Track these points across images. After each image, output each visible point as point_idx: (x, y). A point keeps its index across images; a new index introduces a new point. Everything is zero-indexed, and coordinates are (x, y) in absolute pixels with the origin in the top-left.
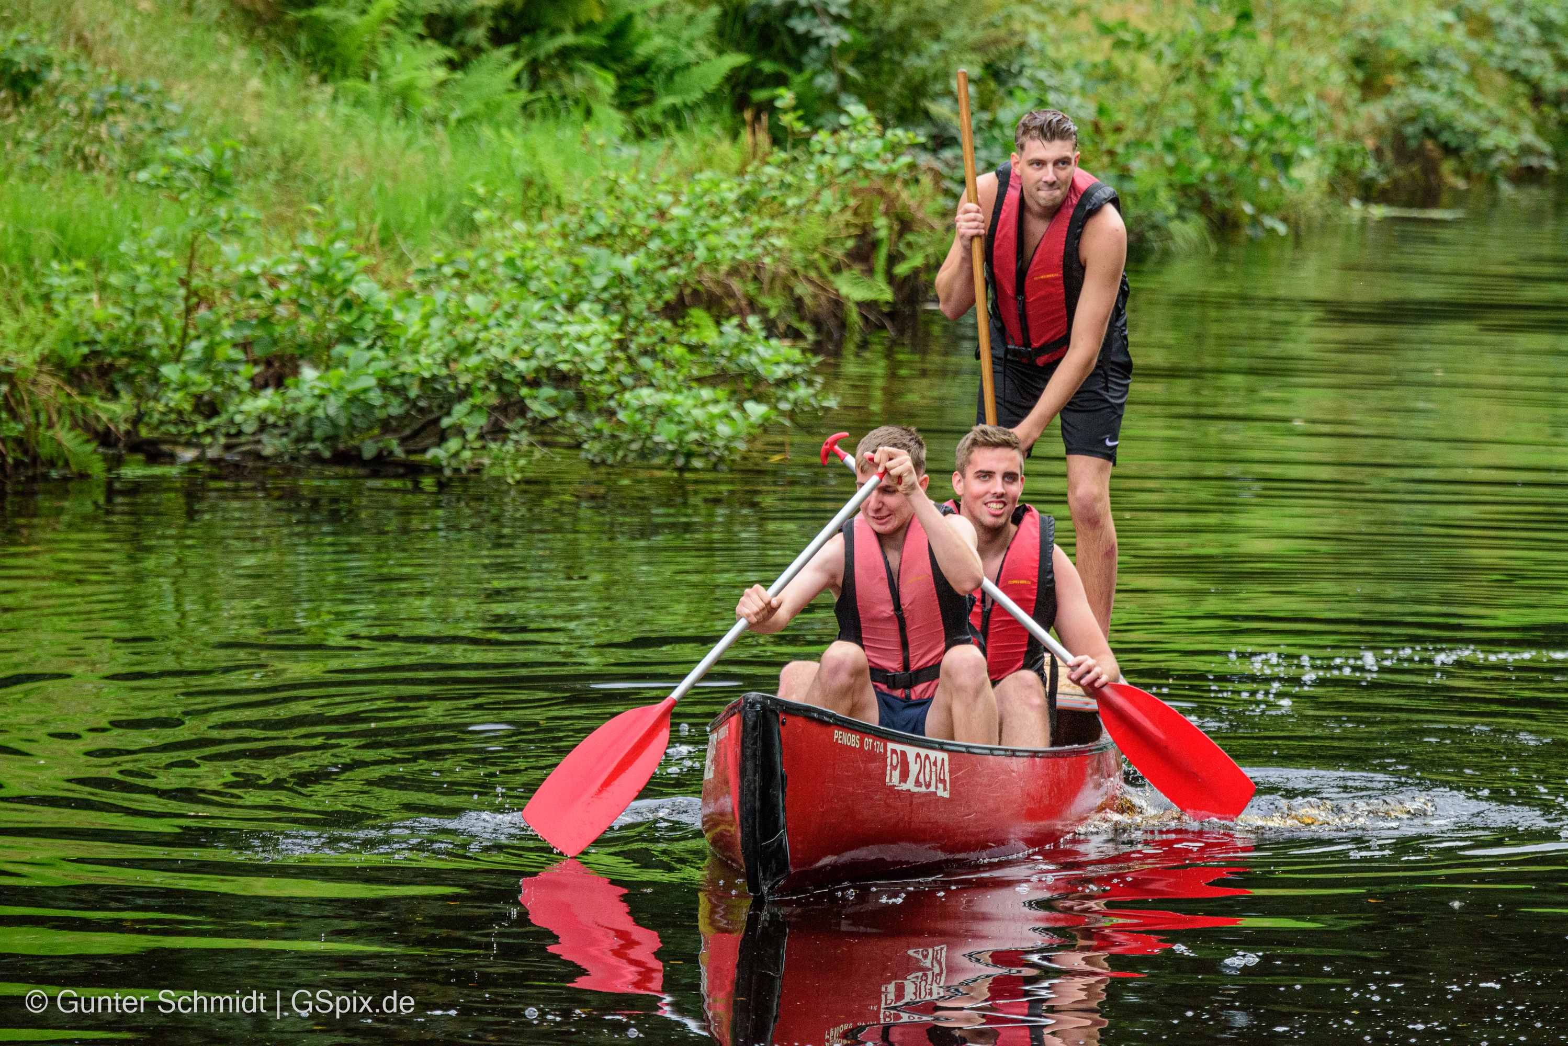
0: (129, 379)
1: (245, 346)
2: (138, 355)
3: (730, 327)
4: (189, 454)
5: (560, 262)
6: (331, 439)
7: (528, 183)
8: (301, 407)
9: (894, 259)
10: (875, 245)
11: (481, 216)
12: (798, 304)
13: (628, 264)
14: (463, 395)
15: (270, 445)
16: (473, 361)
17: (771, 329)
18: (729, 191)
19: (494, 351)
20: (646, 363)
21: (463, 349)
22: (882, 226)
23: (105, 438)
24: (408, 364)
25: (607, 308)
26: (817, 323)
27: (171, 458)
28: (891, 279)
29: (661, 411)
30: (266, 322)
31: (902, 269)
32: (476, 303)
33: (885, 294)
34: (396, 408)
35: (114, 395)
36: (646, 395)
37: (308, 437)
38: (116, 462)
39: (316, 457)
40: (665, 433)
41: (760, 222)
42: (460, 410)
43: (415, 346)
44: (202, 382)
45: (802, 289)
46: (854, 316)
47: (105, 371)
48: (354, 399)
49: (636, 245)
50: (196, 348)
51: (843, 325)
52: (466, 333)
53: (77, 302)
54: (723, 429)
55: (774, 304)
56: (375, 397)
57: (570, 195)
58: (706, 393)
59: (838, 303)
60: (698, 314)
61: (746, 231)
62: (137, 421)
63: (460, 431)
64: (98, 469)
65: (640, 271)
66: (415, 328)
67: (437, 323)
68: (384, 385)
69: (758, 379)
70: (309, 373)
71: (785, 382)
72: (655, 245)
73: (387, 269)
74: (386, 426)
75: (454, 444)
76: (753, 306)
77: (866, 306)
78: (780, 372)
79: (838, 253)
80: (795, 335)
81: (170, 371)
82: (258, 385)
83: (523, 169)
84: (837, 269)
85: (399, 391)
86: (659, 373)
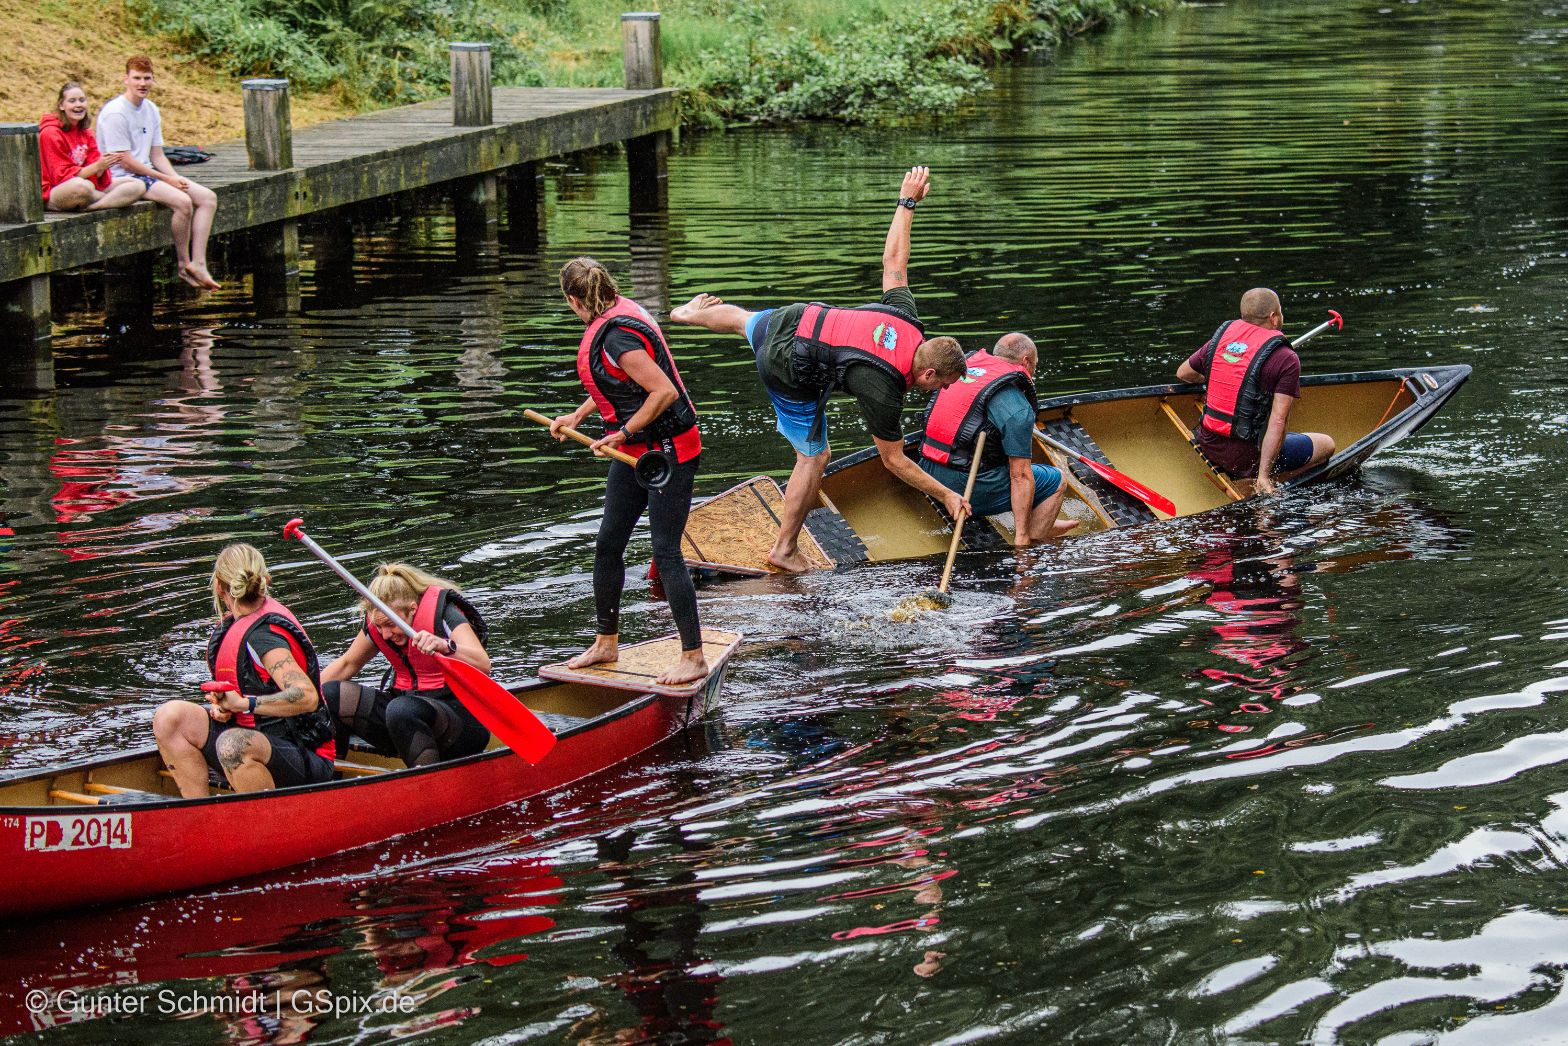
0: (732, 91)
1: (773, 77)
2: (735, 82)
3: (951, 60)
4: (755, 118)
5: (887, 40)
6: (805, 111)
7: (875, 12)
8: (794, 100)
9: (1012, 33)
10: (1004, 27)
11: (857, 24)
12: (977, 51)
13: (911, 39)
14: (853, 91)
15: (784, 114)
16: (856, 79)
17: (967, 61)
18: (947, 9)
19: (864, 76)
20: (920, 76)
21: (852, 74)
22: (1007, 20)
23: (724, 114)
24: (832, 81)
25: (905, 57)
26: (985, 58)
27: (748, 120)
28: (1011, 40)
29: (926, 94)
30: (780, 68)
31: (1015, 36)
32: (856, 57)
33: (1009, 46)
34: (829, 98)
35: (727, 97)
36: (919, 88)
37: (796, 110)
38: (727, 122)
39: (800, 117)
40: (927, 102)
41: (959, 21)
42: (851, 98)
43: (835, 73)
44: (759, 92)
45: (979, 46)
46: (998, 55)
47: (723, 89)
48: (813, 95)
49: (914, 32)
50: (755, 78)
51: (994, 57)
52: (853, 68)
53: (711, 64)
54: (948, 100)
55: (968, 52)
56: (821, 94)
57: (891, 16)
58: (943, 86)
59: (992, 50)
60: (940, 57)
61: (953, 25)
62: (736, 106)
63: (852, 104)
64: (722, 125)
65: (916, 43)
66: (834, 68)
67: (842, 66)
68: (824, 89)
69: (963, 79)
70: (796, 85)
71: (974, 80)
72: (921, 32)
73: (824, 46)
74: (826, 104)
75: (850, 109)
76: (960, 52)
77: (1003, 51)
78: (971, 76)
79: (991, 32)
80: (976, 63)
81: (746, 88)
82: (778, 90)
83: (873, 6)
84: (991, 37)
85: (830, 91)
86: (926, 79)
